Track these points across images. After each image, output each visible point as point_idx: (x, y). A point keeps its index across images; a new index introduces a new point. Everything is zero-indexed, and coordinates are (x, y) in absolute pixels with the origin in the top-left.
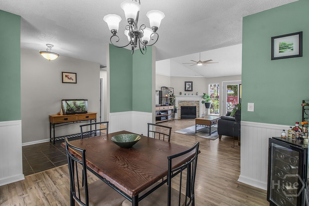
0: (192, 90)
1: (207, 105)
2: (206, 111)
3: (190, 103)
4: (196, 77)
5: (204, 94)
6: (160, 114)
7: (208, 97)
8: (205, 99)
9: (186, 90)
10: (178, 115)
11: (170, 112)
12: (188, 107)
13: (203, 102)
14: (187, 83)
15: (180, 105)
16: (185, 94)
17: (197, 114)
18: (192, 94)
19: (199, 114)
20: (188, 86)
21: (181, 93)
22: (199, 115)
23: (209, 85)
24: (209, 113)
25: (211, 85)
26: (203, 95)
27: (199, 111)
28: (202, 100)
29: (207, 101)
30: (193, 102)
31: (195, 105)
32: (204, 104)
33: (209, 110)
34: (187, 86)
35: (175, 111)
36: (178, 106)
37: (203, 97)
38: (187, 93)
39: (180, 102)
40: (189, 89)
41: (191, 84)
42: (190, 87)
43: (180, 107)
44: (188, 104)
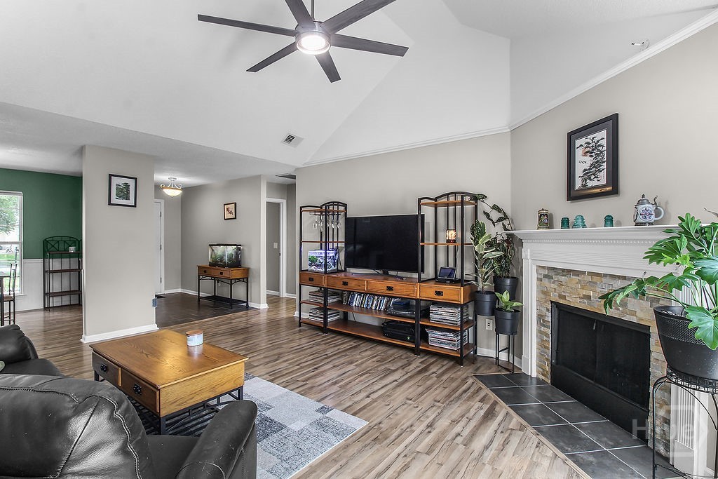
0: (613, 187)
11: (441, 316)
14: (583, 140)
15: (547, 295)
20: (589, 160)
31: (640, 313)
34: (583, 162)
36: (533, 295)
39: (546, 272)
40: (590, 184)
41: (604, 142)
42: (595, 165)
43: (548, 310)
44: (589, 293)
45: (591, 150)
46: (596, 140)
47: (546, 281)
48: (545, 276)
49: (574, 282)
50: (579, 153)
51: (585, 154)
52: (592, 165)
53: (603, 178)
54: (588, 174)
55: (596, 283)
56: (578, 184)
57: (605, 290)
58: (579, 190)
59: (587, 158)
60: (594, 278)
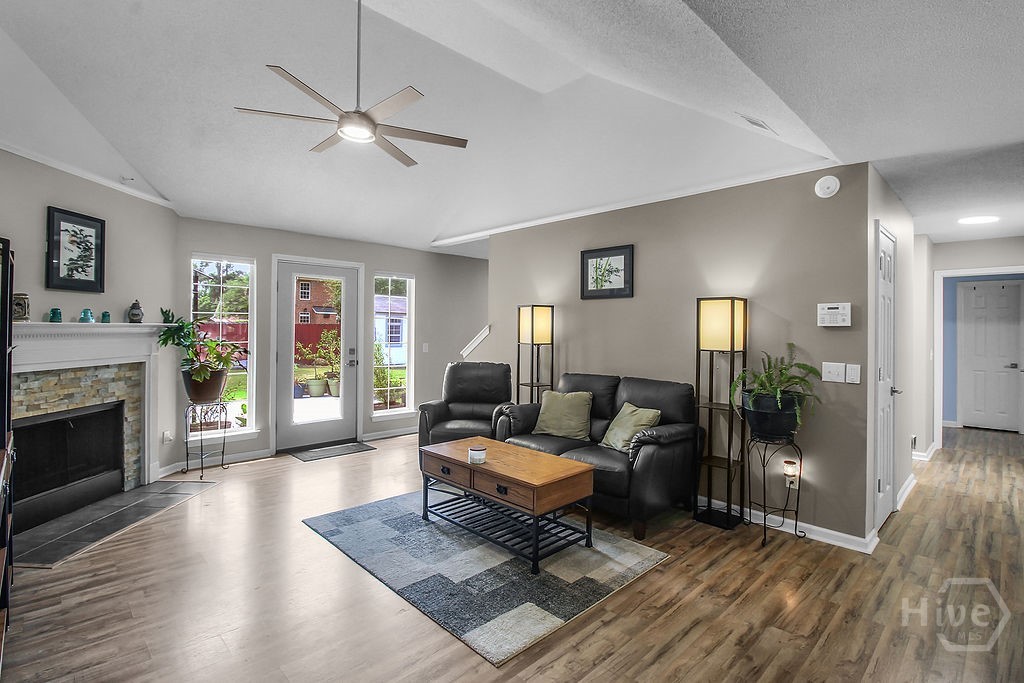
0: (97, 286)
3: (87, 382)
9: (54, 283)
14: (70, 227)
16: (55, 316)
17: (129, 458)
20: (76, 252)
22: (139, 460)
23: (193, 265)
27: (140, 434)
30: (106, 375)
31: (118, 392)
34: (68, 253)
40: (77, 276)
41: (93, 240)
42: (84, 258)
44: (71, 391)
45: (80, 242)
46: (84, 233)
49: (52, 384)
50: (65, 238)
51: (72, 242)
52: (80, 256)
53: (90, 274)
54: (73, 266)
55: (79, 378)
57: (89, 383)
58: (64, 279)
59: (74, 247)
60: (79, 374)
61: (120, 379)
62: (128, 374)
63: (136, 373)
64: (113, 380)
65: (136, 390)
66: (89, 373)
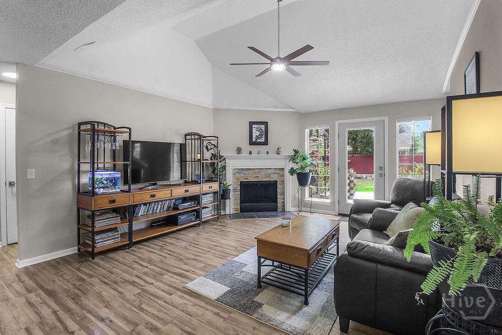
0: (266, 143)
1: (302, 179)
2: (300, 192)
3: (263, 173)
4: (277, 110)
5: (296, 152)
6: (176, 208)
7: (304, 159)
8: (297, 163)
9: (252, 143)
10: (232, 205)
11: (206, 200)
12: (257, 185)
13: (292, 171)
14: (256, 126)
15: (238, 179)
16: (250, 153)
17: (279, 201)
18: (268, 153)
19: (284, 199)
20: (258, 133)
21: (239, 150)
22: (284, 202)
23: (307, 131)
24: (307, 198)
25: (311, 132)
26: (293, 153)
27: (283, 194)
28: (291, 165)
29: (302, 168)
30: (270, 171)
31: (274, 178)
32: (295, 176)
33: (307, 189)
34: (255, 133)
35: (223, 195)
36: (231, 181)
37: (293, 159)
38: (255, 149)
39: (237, 171)
40: (258, 141)
41: (264, 129)
42: (261, 135)
43: (238, 185)
44: (258, 175)
45: (259, 130)
46: (261, 127)
47: (238, 174)
48: (237, 172)
49: (252, 172)
50: (254, 130)
51: (257, 130)
52: (259, 135)
53: (263, 140)
54: (257, 137)
55: (260, 172)
56: (254, 140)
57: (264, 173)
58: (254, 142)
59: (257, 132)
60: (260, 170)
61: (275, 173)
62: (279, 172)
63: (282, 172)
64: (273, 173)
65: (282, 178)
66: (264, 170)
